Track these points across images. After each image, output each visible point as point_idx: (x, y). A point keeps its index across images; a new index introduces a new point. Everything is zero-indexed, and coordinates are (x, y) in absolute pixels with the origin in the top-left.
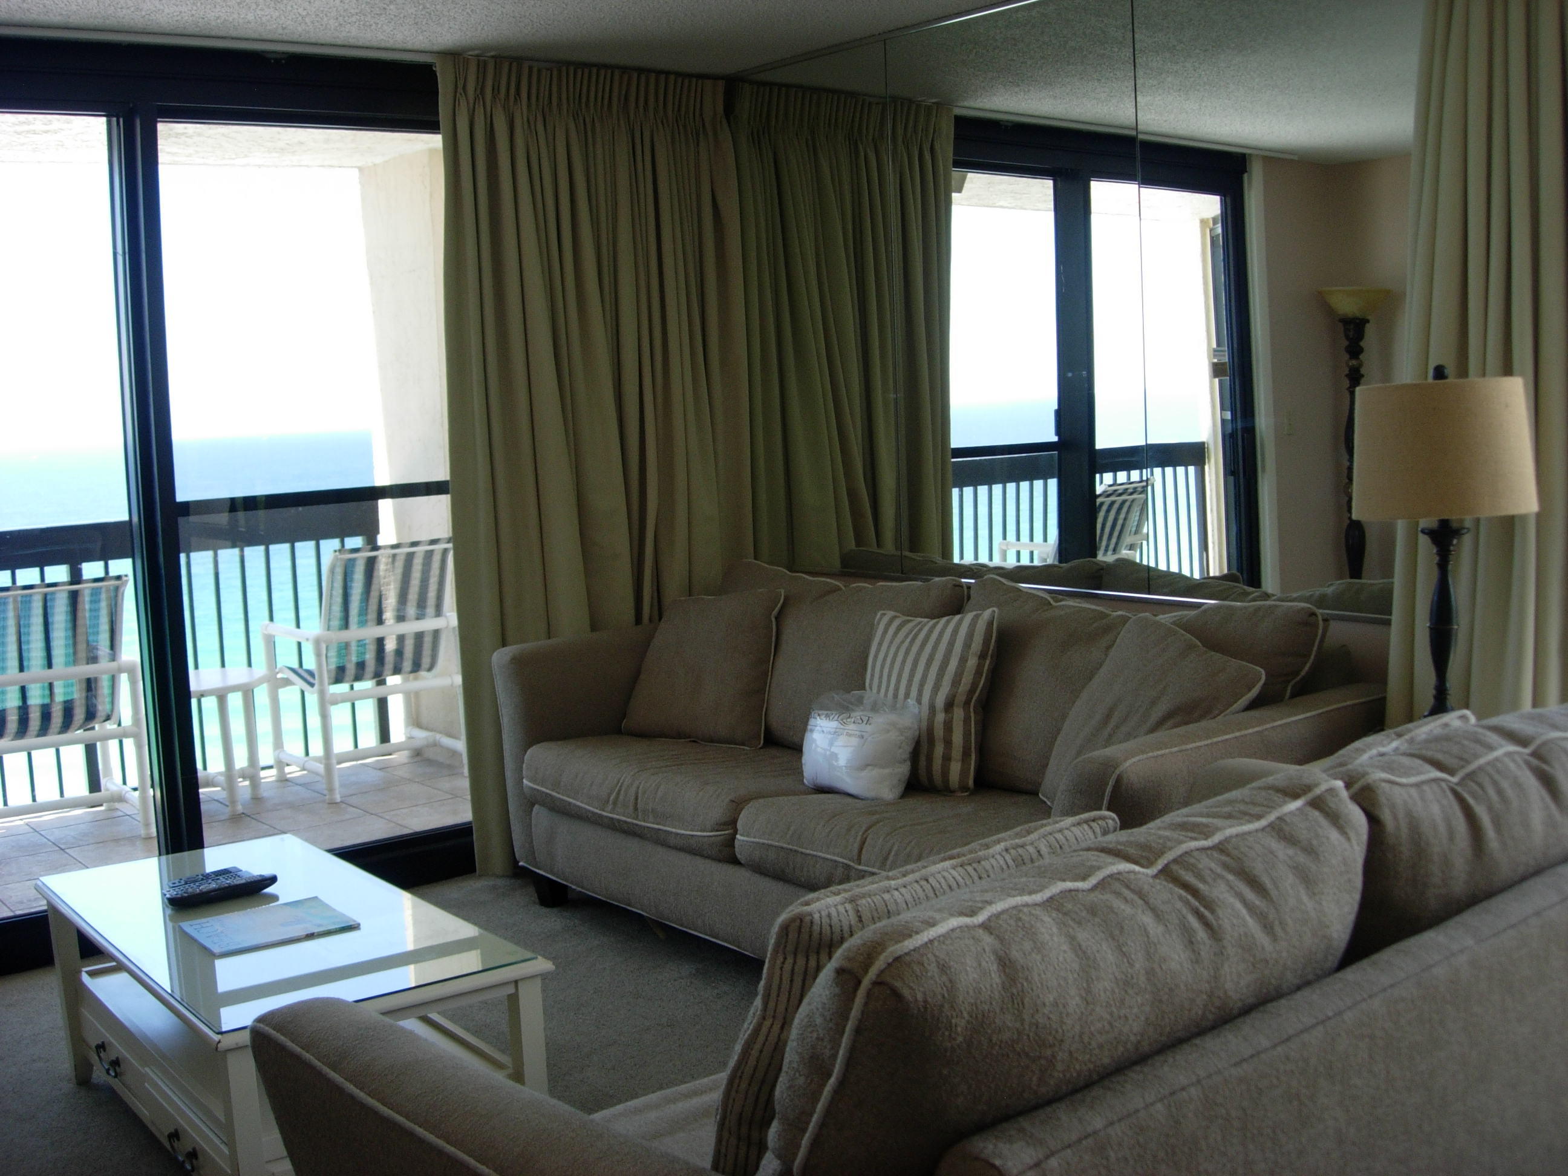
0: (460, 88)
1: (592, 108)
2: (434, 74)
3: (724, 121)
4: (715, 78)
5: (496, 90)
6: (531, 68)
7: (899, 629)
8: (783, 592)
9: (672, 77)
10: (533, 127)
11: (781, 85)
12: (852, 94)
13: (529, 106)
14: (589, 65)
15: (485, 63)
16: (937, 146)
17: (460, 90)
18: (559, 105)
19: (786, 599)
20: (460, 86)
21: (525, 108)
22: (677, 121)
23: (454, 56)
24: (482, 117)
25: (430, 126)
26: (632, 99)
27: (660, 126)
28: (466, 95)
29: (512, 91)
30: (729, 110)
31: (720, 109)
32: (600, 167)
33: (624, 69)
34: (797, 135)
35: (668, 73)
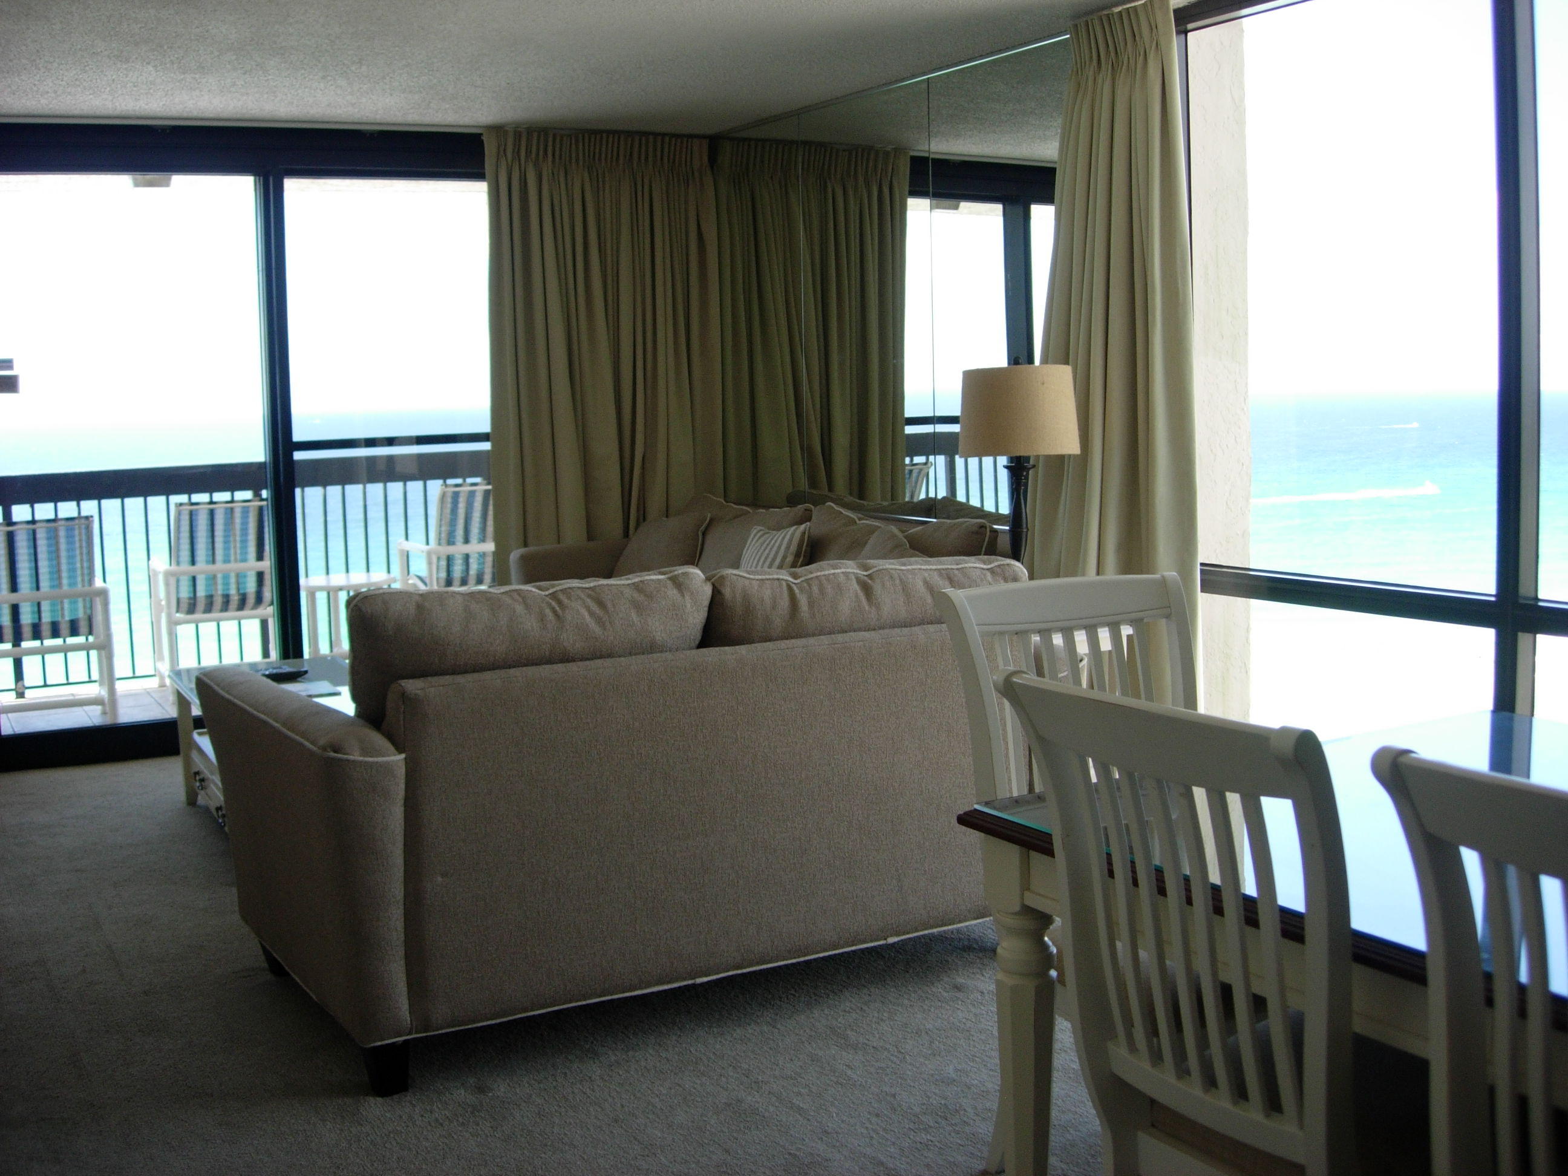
0: (501, 152)
1: (603, 160)
2: (482, 143)
3: (709, 172)
4: (704, 137)
5: (528, 152)
6: (554, 136)
7: (760, 538)
8: (709, 515)
9: (667, 139)
10: (556, 178)
11: (757, 140)
12: (821, 145)
13: (553, 162)
14: (600, 132)
15: (520, 132)
16: (895, 184)
17: (502, 153)
18: (577, 160)
19: (711, 520)
20: (502, 149)
21: (550, 163)
22: (672, 170)
23: (498, 129)
24: (518, 170)
25: (479, 176)
26: (635, 156)
27: (657, 173)
28: (506, 155)
29: (541, 153)
30: (713, 161)
31: (705, 158)
32: (608, 204)
33: (629, 134)
34: (772, 177)
35: (664, 135)
